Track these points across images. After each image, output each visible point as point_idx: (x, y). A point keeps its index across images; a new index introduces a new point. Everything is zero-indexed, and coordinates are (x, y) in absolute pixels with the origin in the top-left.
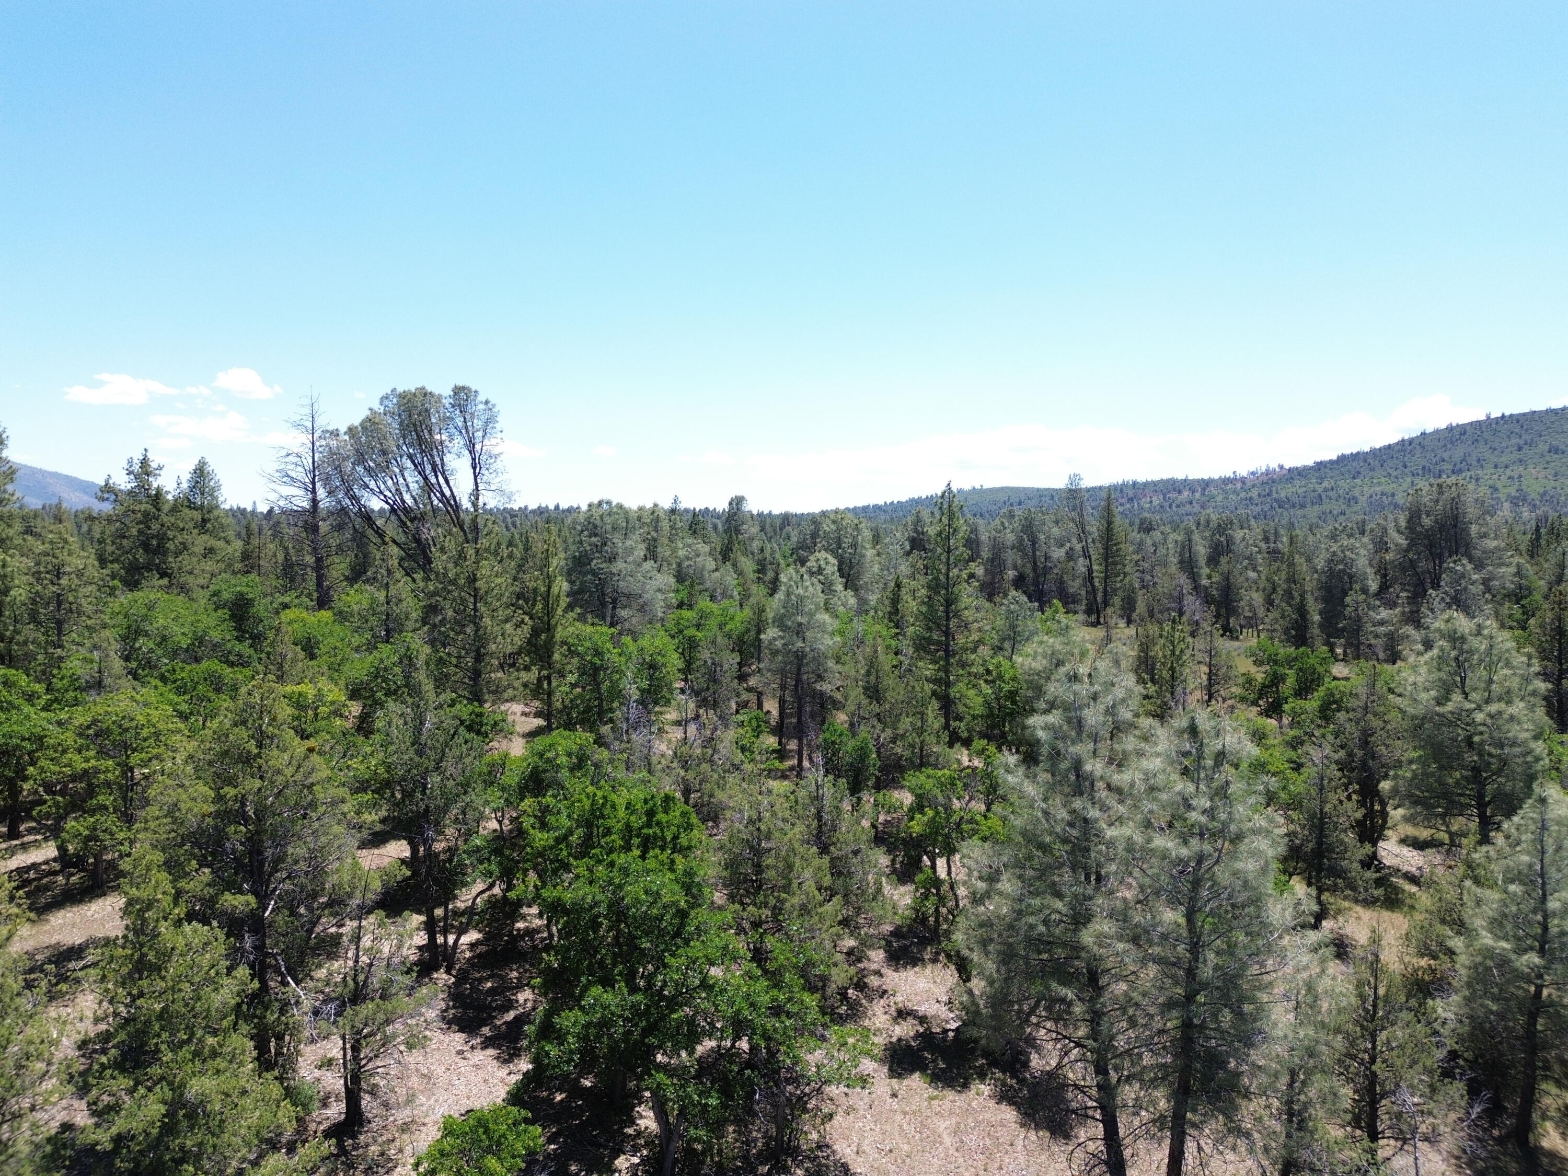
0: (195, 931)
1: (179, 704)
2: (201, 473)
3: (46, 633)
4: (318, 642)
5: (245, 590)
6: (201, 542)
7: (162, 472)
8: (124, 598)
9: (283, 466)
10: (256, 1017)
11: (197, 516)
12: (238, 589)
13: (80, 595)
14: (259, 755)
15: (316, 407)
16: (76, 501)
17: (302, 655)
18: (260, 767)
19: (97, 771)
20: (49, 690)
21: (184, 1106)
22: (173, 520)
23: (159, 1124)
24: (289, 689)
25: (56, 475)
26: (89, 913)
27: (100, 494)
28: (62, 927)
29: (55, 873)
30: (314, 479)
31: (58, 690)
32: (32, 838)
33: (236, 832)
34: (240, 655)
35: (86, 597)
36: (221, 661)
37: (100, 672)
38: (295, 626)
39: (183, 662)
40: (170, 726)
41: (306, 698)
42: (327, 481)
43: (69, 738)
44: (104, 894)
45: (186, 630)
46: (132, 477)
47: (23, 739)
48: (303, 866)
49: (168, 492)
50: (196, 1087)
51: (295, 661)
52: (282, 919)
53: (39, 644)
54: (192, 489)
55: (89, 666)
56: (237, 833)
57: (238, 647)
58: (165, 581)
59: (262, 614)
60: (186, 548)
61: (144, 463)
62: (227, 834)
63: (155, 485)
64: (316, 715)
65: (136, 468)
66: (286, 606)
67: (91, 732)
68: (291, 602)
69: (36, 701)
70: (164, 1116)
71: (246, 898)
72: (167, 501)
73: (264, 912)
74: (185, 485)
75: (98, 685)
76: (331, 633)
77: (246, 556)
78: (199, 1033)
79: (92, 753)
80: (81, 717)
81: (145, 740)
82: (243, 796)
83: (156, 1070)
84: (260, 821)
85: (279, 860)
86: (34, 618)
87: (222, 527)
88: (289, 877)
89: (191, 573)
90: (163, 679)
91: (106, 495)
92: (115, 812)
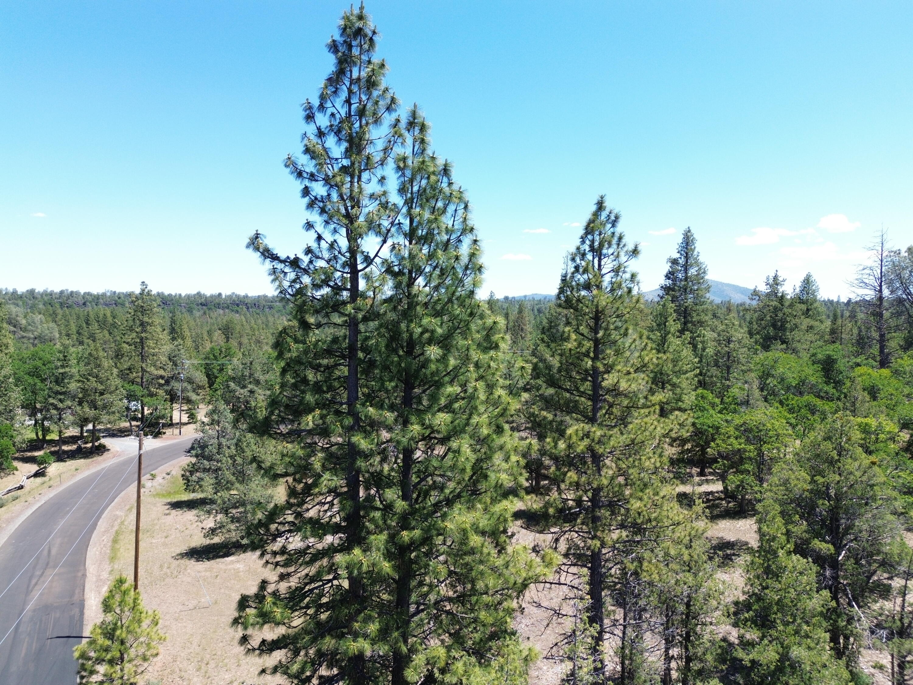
0: (798, 560)
1: (789, 418)
2: (807, 282)
3: (721, 372)
4: (879, 390)
5: (831, 353)
6: (806, 322)
7: (785, 283)
8: (762, 355)
9: (860, 276)
10: (832, 619)
11: (804, 307)
12: (827, 352)
13: (739, 353)
14: (839, 461)
15: (885, 237)
16: (737, 298)
17: (868, 398)
18: (839, 468)
19: (745, 451)
20: (722, 402)
21: (789, 660)
22: (790, 311)
23: (774, 664)
24: (859, 420)
25: (728, 285)
26: (738, 526)
27: (751, 296)
28: (724, 529)
29: (722, 499)
30: (881, 283)
31: (727, 403)
32: (712, 478)
33: (823, 504)
34: (826, 392)
35: (742, 354)
36: (815, 395)
37: (748, 396)
38: (864, 378)
39: (793, 394)
40: (785, 432)
41: (870, 427)
42: (890, 283)
43: (731, 430)
44: (745, 517)
45: (795, 376)
46: (768, 286)
47: (709, 427)
48: (865, 535)
49: (787, 294)
50: (796, 652)
51: (863, 402)
52: (850, 564)
53: (718, 377)
54: (801, 291)
55: (743, 392)
56: (823, 506)
57: (826, 388)
58: (784, 346)
59: (842, 368)
60: (797, 327)
61: (775, 278)
62: (817, 504)
63: (781, 290)
64: (877, 439)
65: (771, 281)
66: (858, 365)
67: (742, 429)
68: (861, 362)
69: (716, 408)
70: (778, 661)
71: (828, 545)
72: (787, 299)
73: (838, 557)
74: (798, 290)
75: (746, 403)
76: (889, 384)
77: (833, 332)
78: (799, 621)
79: (743, 441)
80: (738, 421)
81: (771, 437)
82: (828, 483)
83: (773, 632)
84: (838, 501)
85: (849, 528)
86: (716, 365)
87: (818, 313)
88: (855, 539)
89: (799, 341)
90: (781, 403)
91: (754, 297)
92: (753, 475)
